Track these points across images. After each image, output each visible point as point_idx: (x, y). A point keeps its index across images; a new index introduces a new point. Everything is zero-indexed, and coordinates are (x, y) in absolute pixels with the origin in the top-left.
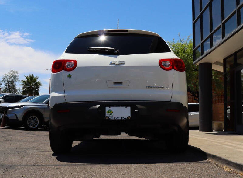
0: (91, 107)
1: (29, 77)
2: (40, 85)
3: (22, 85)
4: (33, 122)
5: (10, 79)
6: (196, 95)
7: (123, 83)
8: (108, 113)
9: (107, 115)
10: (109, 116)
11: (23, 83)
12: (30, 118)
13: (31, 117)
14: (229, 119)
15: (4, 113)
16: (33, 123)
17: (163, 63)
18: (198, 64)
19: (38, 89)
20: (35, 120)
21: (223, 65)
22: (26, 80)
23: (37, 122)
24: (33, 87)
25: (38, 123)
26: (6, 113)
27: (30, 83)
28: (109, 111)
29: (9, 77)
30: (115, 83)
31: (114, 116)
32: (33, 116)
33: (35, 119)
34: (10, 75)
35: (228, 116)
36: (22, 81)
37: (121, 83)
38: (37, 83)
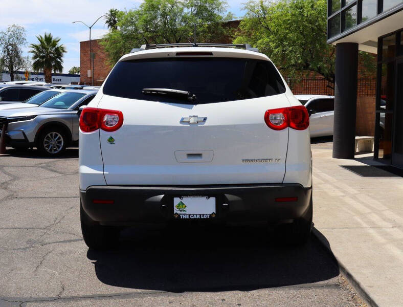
0: (149, 197)
1: (43, 37)
2: (64, 51)
3: (32, 52)
4: (53, 143)
5: (11, 40)
6: (330, 79)
7: (203, 155)
8: (178, 207)
9: (176, 211)
10: (180, 212)
11: (33, 49)
12: (48, 137)
13: (49, 135)
14: (384, 127)
15: (3, 129)
16: (54, 145)
17: (271, 116)
18: (335, 44)
19: (60, 59)
20: (57, 140)
21: (377, 45)
22: (38, 43)
23: (60, 143)
24: (51, 55)
25: (62, 144)
26: (6, 129)
27: (46, 48)
28: (179, 204)
29: (7, 37)
30: (190, 155)
31: (188, 213)
32: (54, 133)
33: (57, 138)
34: (10, 33)
35: (381, 123)
36: (32, 46)
37: (200, 155)
38: (57, 48)
